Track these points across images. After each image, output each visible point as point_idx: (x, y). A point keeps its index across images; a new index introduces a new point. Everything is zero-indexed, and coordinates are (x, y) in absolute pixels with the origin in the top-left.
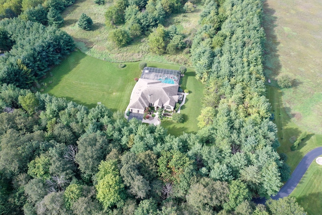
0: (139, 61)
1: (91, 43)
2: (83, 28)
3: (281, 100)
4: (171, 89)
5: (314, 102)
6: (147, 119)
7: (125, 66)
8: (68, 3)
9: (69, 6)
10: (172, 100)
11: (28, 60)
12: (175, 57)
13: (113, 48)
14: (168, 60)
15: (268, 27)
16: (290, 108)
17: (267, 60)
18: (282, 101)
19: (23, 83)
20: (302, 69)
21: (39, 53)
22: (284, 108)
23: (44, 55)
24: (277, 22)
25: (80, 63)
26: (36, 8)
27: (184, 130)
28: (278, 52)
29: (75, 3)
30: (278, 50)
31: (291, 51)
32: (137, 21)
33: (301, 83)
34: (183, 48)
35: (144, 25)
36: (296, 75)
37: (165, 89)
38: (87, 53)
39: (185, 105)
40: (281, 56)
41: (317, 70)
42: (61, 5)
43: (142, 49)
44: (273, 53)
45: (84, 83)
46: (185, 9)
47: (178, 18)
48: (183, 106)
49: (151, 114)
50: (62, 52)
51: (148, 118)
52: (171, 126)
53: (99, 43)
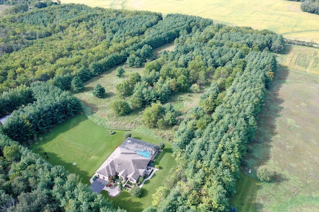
0: (129, 130)
1: (97, 109)
2: (95, 95)
3: (256, 194)
4: (140, 162)
5: (294, 204)
6: (108, 187)
7: (114, 133)
8: (95, 73)
9: (95, 76)
10: (137, 172)
11: (32, 117)
12: (162, 131)
13: (113, 116)
14: (155, 134)
15: (270, 116)
16: (263, 205)
17: (256, 149)
18: (257, 196)
19: (23, 135)
20: (294, 165)
21: (45, 112)
22: (256, 204)
23: (49, 114)
24: (282, 112)
25: (79, 125)
26: (65, 76)
27: (138, 205)
28: (272, 142)
29: (101, 74)
30: (272, 141)
31: (287, 144)
32: (140, 95)
33: (287, 180)
34: (173, 125)
35: (147, 99)
36: (284, 169)
37: (134, 161)
38: (89, 117)
39: (151, 180)
40: (274, 148)
41: (311, 168)
42: (87, 75)
43: (136, 120)
44: (266, 143)
45: (72, 143)
46: (191, 89)
47: (183, 96)
48: (148, 181)
49: (114, 182)
50: (68, 113)
51: (110, 186)
52: (128, 199)
53: (103, 109)
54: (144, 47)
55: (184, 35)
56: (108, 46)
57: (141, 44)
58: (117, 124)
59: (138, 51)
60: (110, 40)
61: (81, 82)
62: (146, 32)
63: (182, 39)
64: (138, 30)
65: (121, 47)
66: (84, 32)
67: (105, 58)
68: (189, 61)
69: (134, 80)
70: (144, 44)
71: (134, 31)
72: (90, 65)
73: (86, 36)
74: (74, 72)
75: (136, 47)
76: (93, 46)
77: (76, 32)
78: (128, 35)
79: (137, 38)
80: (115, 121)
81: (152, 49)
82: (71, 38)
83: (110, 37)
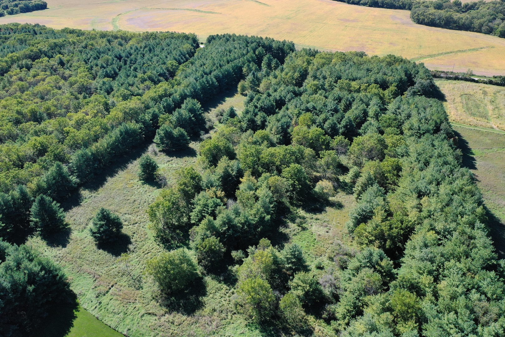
53: (125, 278)
54: (187, 103)
55: (253, 74)
56: (107, 108)
57: (178, 97)
58: (173, 323)
59: (176, 113)
60: (109, 93)
61: (55, 205)
62: (179, 73)
63: (252, 82)
64: (162, 68)
65: (137, 106)
66: (47, 80)
67: (107, 137)
68: (288, 127)
69: (187, 187)
70: (184, 97)
71: (155, 72)
72: (74, 157)
73: (51, 87)
74: (35, 181)
75: (169, 105)
76: (72, 109)
77: (28, 81)
78: (143, 81)
79: (166, 85)
80: (166, 313)
81: (200, 106)
82: (18, 94)
83: (107, 86)
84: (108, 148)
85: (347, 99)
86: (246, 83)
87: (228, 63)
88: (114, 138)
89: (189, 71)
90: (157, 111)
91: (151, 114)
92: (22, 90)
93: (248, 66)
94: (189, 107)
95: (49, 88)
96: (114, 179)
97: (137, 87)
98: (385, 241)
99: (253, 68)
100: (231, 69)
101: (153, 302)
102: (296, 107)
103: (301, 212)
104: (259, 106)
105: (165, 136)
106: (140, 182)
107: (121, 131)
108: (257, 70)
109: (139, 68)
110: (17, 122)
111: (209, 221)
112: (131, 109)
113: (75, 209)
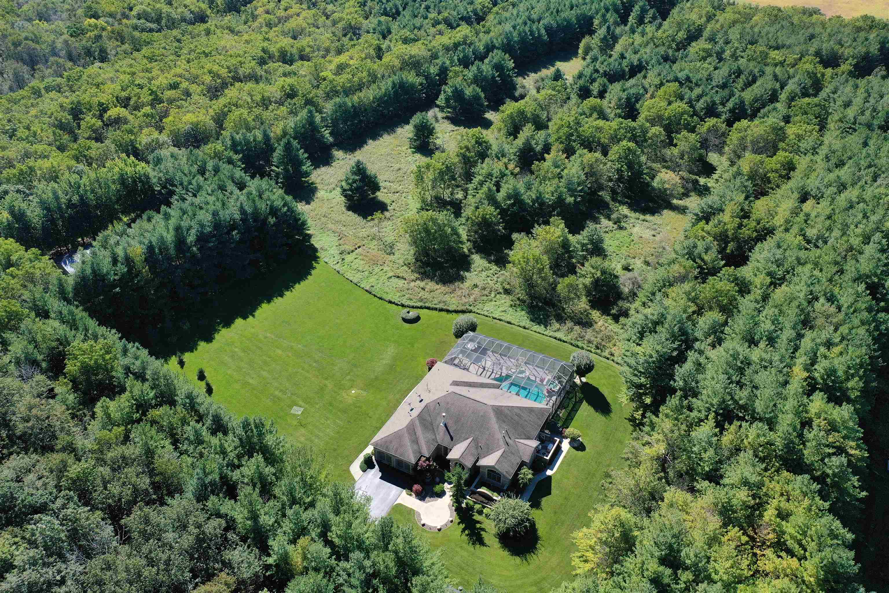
0: (464, 308)
1: (356, 240)
4: (519, 415)
6: (414, 496)
7: (418, 318)
10: (511, 451)
37: (498, 412)
38: (333, 263)
39: (558, 478)
51: (419, 491)
53: (375, 242)
54: (493, 58)
55: (609, 28)
56: (379, 53)
57: (482, 48)
58: (423, 289)
59: (474, 68)
60: (384, 37)
61: (302, 154)
62: (490, 17)
63: (604, 40)
64: (466, 9)
65: (420, 53)
66: (304, 14)
67: (374, 86)
68: (637, 100)
69: (470, 152)
70: (490, 48)
71: (455, 13)
72: (329, 107)
73: (308, 24)
74: (281, 124)
75: (466, 57)
76: (333, 53)
77: (278, 15)
78: (436, 23)
79: (468, 31)
80: (417, 279)
81: (513, 65)
82: (265, 29)
83: (384, 27)
84: (374, 102)
85: (751, 73)
86: (593, 42)
87: (572, 8)
88: (383, 90)
89: (507, 15)
90: (448, 62)
91: (438, 67)
92: (269, 25)
93: (604, 16)
94: (494, 61)
95: (304, 25)
96: (377, 142)
97: (425, 31)
98: (726, 243)
99: (611, 20)
100: (573, 19)
101: (405, 268)
102: (659, 75)
103: (625, 210)
104: (601, 71)
105: (453, 96)
106: (410, 151)
107: (394, 83)
108: (616, 24)
109: (432, 7)
110: (262, 62)
111: (490, 190)
112: (411, 57)
113: (323, 169)
